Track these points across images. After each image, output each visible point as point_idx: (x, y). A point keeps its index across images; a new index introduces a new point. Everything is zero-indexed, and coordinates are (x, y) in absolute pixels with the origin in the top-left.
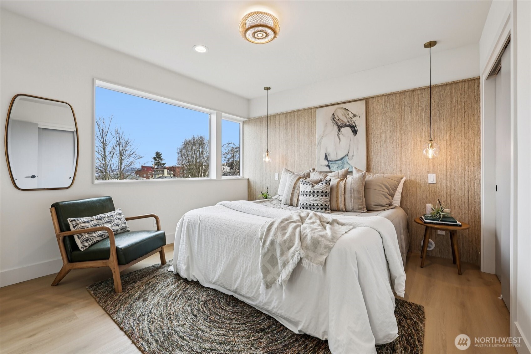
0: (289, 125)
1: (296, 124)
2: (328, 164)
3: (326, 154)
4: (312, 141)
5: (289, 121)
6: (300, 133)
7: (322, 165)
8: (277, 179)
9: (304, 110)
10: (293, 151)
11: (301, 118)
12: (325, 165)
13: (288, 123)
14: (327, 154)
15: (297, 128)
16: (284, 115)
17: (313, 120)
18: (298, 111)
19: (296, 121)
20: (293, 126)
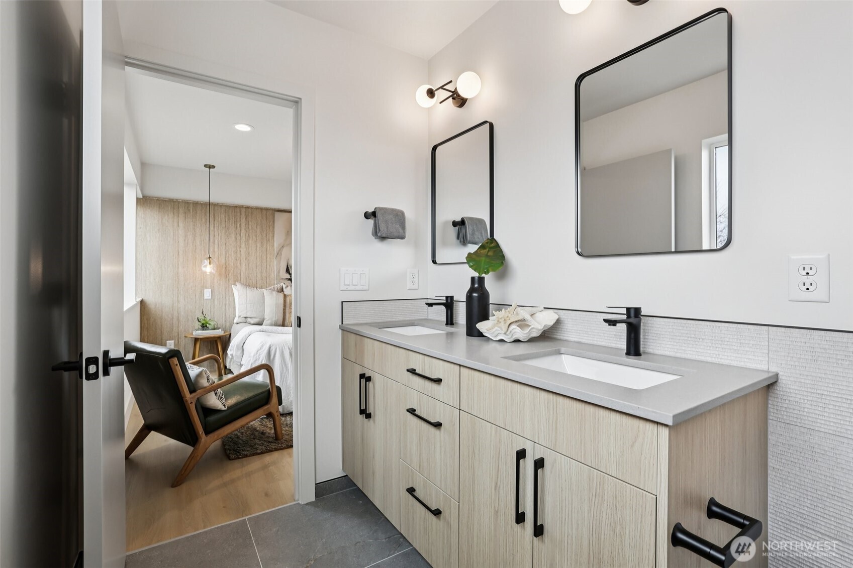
0: (232, 223)
1: (243, 225)
2: (290, 278)
3: (287, 266)
4: (267, 249)
5: (231, 217)
6: (249, 236)
7: (282, 279)
8: (210, 298)
9: (257, 208)
10: (238, 259)
11: (252, 218)
12: (287, 279)
13: (231, 221)
14: (289, 266)
15: (245, 230)
16: (223, 209)
17: (269, 224)
18: (247, 208)
19: (243, 220)
20: (238, 226)
